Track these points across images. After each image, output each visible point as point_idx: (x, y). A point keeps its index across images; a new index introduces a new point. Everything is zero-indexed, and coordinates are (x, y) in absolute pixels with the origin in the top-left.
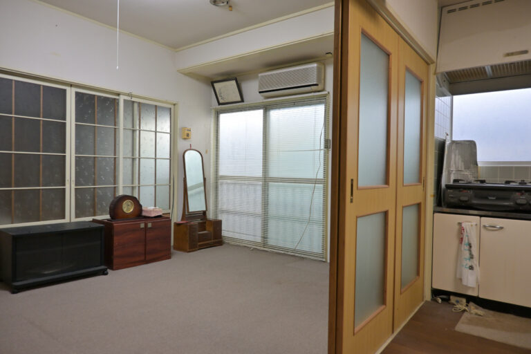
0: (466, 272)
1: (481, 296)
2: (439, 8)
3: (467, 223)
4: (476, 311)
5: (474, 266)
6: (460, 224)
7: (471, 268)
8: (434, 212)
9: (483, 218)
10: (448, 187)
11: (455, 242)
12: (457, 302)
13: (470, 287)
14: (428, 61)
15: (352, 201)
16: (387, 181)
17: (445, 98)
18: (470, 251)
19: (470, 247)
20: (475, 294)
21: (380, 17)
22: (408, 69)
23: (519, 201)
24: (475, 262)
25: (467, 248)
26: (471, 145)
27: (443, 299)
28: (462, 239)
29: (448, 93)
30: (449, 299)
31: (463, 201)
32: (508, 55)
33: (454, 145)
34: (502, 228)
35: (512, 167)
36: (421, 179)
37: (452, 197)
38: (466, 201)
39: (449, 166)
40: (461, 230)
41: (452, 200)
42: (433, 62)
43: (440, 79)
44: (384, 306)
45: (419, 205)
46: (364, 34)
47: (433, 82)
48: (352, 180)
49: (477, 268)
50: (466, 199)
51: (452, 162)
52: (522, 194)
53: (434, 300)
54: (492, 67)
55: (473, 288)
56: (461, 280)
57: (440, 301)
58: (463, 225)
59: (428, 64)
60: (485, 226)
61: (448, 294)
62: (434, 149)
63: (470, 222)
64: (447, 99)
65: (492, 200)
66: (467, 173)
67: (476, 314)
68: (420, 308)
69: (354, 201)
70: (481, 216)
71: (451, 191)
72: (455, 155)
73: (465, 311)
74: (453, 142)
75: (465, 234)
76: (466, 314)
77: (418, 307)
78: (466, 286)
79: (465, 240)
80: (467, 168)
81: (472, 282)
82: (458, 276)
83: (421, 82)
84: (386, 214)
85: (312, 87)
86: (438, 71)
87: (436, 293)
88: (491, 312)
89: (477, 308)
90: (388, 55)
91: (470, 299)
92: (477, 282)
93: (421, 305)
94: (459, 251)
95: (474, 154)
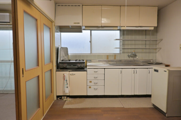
0: (66, 89)
1: (70, 95)
2: (55, 3)
3: (66, 74)
4: (69, 100)
5: (68, 87)
6: (64, 74)
7: (67, 87)
8: (56, 71)
9: (70, 72)
10: (60, 63)
11: (63, 80)
12: (64, 98)
13: (67, 93)
14: (52, 21)
15: (23, 76)
16: (38, 65)
17: (58, 33)
18: (67, 82)
19: (67, 81)
20: (69, 95)
21: (32, 6)
22: (44, 24)
23: (79, 66)
24: (68, 85)
25: (66, 81)
26: (67, 49)
27: (60, 98)
28: (64, 79)
29: (59, 32)
30: (62, 98)
31: (64, 67)
32: (75, 23)
33: (62, 48)
34: (75, 74)
35: (77, 55)
36: (51, 61)
37: (61, 66)
38: (65, 67)
39: (60, 55)
40: (64, 76)
41: (61, 67)
42: (54, 22)
43: (56, 27)
44: (39, 108)
45: (51, 70)
46: (25, 12)
47: (54, 28)
48: (23, 69)
49: (69, 87)
50: (65, 66)
51: (61, 54)
52: (79, 64)
53: (57, 99)
54: (71, 26)
55: (68, 93)
56: (65, 91)
57: (59, 99)
58: (65, 75)
59: (52, 22)
60: (70, 74)
61: (61, 96)
62: (55, 50)
63: (66, 73)
64: (59, 33)
65: (72, 67)
66: (66, 57)
67: (69, 101)
68: (53, 103)
69: (24, 76)
70: (69, 71)
71: (61, 64)
72: (62, 52)
73: (66, 100)
74: (61, 48)
75: (65, 77)
76: (66, 102)
77: (52, 103)
78: (66, 93)
79: (65, 79)
80: (66, 56)
81: (68, 92)
82: (64, 90)
83: (50, 29)
84: (38, 77)
85: (7, 23)
86: (55, 25)
87: (58, 97)
88: (73, 99)
89: (69, 99)
90: (36, 20)
91: (68, 96)
92: (69, 91)
93: (53, 102)
94: (64, 83)
95: (67, 52)
